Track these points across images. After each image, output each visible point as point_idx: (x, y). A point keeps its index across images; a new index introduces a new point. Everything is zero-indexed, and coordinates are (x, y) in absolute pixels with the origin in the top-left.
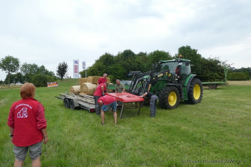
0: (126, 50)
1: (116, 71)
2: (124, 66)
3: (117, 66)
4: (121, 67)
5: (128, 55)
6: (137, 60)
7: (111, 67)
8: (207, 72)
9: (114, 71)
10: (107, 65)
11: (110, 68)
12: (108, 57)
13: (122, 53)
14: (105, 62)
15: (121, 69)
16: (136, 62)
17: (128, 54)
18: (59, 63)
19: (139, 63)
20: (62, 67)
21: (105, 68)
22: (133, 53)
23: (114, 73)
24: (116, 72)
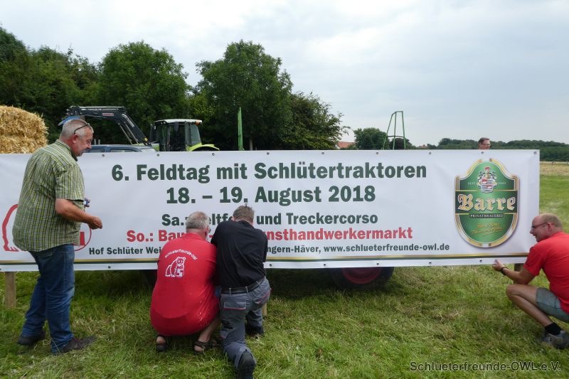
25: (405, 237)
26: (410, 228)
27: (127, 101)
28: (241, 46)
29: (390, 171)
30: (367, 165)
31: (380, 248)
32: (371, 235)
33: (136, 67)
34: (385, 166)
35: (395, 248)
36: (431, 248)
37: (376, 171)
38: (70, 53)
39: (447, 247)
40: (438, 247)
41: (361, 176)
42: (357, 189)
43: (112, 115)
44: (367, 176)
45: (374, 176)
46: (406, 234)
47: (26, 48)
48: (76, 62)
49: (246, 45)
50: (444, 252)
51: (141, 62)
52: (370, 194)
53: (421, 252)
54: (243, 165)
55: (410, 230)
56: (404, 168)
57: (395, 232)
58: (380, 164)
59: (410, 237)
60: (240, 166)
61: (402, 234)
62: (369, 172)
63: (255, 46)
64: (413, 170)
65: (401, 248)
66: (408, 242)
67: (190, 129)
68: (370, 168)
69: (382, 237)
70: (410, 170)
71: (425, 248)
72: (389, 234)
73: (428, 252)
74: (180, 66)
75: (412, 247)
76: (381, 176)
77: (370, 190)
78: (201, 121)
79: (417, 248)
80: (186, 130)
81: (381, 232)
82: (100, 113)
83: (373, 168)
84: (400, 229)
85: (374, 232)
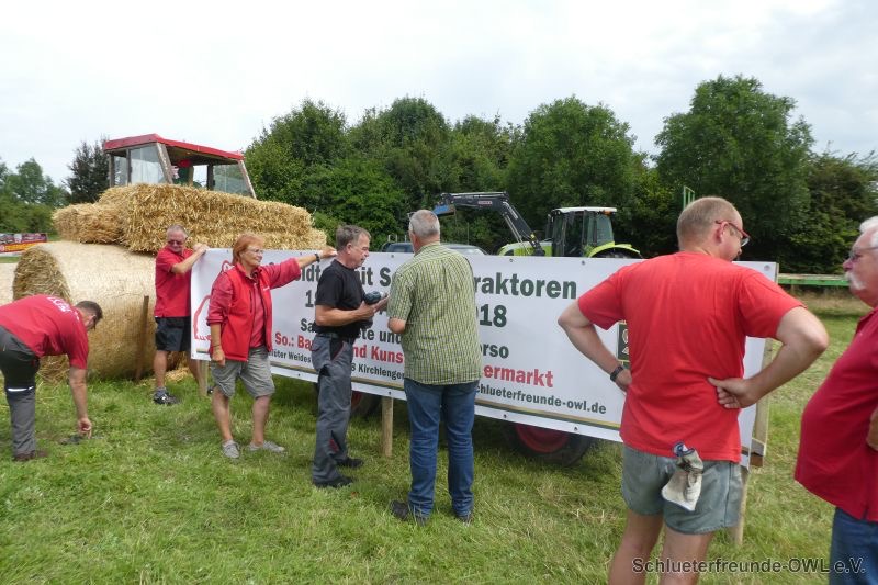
0: (405, 102)
1: (355, 193)
2: (394, 170)
3: (360, 171)
4: (378, 175)
5: (412, 122)
6: (458, 147)
7: (328, 174)
8: (832, 221)
9: (343, 194)
10: (308, 163)
11: (323, 175)
12: (312, 123)
13: (384, 116)
14: (297, 146)
15: (381, 184)
16: (455, 157)
17: (411, 118)
18: (81, 145)
19: (469, 163)
20: (93, 165)
21: (298, 176)
22: (439, 118)
23: (342, 201)
24: (354, 199)
25: (542, 384)
26: (549, 373)
27: (544, 182)
28: (719, 86)
29: (527, 286)
30: (499, 275)
31: (510, 395)
32: (499, 373)
33: (557, 133)
34: (521, 278)
35: (529, 398)
36: (578, 406)
37: (509, 286)
38: (497, 121)
39: (602, 410)
40: (589, 406)
41: (491, 291)
42: (485, 309)
43: (490, 203)
44: (498, 292)
45: (506, 292)
46: (544, 379)
47: (446, 122)
48: (506, 132)
49: (728, 82)
50: (597, 417)
51: (564, 127)
52: (500, 318)
53: (563, 410)
54: (370, 269)
55: (549, 376)
56: (547, 283)
57: (530, 375)
58: (515, 276)
59: (550, 385)
60: (366, 270)
61: (538, 380)
62: (501, 287)
63: (745, 83)
64: (558, 288)
65: (536, 400)
66: (545, 391)
67: (595, 222)
68: (502, 281)
69: (513, 379)
70: (554, 286)
71: (570, 404)
72: (522, 377)
73: (574, 412)
74: (626, 126)
75: (552, 401)
76: (515, 293)
77: (500, 311)
78: (614, 210)
79: (558, 403)
80: (591, 223)
81: (513, 371)
82: (475, 201)
83: (506, 280)
84: (536, 371)
85: (503, 370)
